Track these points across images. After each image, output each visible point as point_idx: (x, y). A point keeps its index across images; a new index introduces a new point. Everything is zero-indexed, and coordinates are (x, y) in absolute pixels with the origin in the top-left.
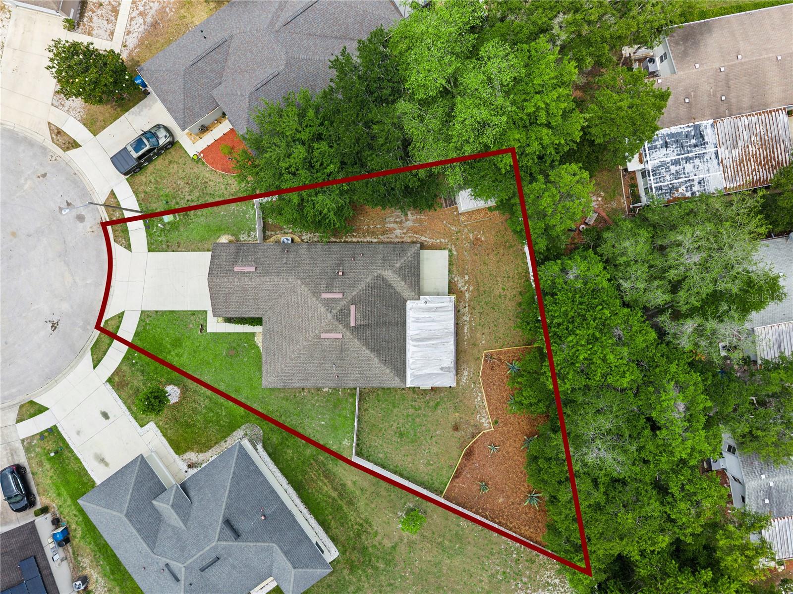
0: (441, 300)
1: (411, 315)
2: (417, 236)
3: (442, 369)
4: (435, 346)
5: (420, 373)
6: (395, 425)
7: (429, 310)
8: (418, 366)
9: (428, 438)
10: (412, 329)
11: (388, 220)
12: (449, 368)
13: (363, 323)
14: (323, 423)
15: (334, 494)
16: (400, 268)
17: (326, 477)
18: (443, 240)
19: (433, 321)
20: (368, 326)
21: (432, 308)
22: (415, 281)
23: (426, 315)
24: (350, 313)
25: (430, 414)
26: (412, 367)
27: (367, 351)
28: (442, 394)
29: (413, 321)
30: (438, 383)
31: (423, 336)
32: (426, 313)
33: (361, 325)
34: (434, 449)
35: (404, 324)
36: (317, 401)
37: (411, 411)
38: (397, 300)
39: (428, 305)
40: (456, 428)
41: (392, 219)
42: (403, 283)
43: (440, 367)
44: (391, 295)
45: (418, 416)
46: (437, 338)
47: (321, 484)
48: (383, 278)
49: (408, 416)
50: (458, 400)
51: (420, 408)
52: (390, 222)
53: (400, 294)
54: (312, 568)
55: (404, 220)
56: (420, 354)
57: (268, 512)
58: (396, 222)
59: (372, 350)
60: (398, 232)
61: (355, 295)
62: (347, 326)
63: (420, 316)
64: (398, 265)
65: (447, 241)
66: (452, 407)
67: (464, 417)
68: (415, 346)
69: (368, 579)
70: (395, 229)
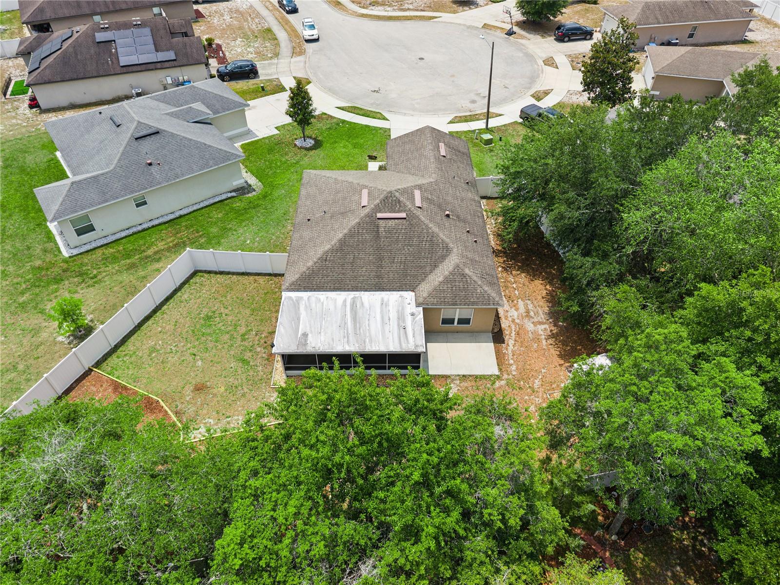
0: (417, 332)
1: (392, 297)
2: (513, 334)
3: (305, 335)
4: (343, 325)
5: (302, 308)
6: (227, 311)
7: (401, 317)
8: (313, 305)
9: (195, 351)
10: (370, 299)
11: (529, 302)
12: (306, 344)
13: (382, 229)
14: (248, 242)
15: (150, 252)
16: (464, 275)
17: (176, 246)
18: (514, 368)
19: (383, 323)
20: (377, 236)
21: (404, 321)
22: (445, 298)
23: (393, 315)
24: (394, 212)
25: (232, 353)
26: (313, 299)
27: (341, 235)
28: (260, 368)
29: (382, 300)
30: (282, 330)
31: (360, 312)
32: (396, 314)
33: (378, 227)
34: (173, 359)
35: (379, 287)
36: (278, 237)
37: (243, 330)
38: (415, 276)
39: (409, 319)
40: (199, 388)
41: (530, 307)
42: (441, 279)
43: (308, 331)
44: (421, 267)
45: (232, 338)
46: (355, 328)
47: (169, 240)
48: (447, 256)
49: (236, 326)
50: (246, 390)
51: (243, 340)
52: (526, 305)
53: (423, 280)
54: (64, 200)
55: (533, 320)
56: (332, 307)
57: (154, 169)
58: (528, 312)
59: (343, 242)
60: (514, 313)
61: (420, 219)
62: (378, 209)
63: (391, 308)
64: (467, 271)
65: (514, 373)
66: (236, 383)
67: (216, 399)
68: (345, 301)
69: (13, 284)
70: (517, 310)
